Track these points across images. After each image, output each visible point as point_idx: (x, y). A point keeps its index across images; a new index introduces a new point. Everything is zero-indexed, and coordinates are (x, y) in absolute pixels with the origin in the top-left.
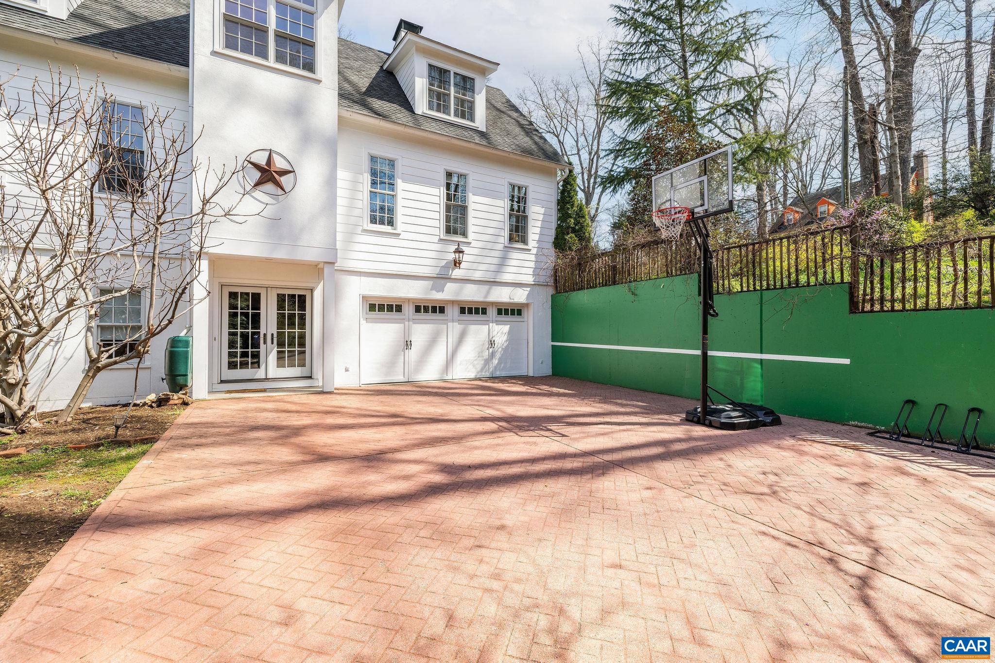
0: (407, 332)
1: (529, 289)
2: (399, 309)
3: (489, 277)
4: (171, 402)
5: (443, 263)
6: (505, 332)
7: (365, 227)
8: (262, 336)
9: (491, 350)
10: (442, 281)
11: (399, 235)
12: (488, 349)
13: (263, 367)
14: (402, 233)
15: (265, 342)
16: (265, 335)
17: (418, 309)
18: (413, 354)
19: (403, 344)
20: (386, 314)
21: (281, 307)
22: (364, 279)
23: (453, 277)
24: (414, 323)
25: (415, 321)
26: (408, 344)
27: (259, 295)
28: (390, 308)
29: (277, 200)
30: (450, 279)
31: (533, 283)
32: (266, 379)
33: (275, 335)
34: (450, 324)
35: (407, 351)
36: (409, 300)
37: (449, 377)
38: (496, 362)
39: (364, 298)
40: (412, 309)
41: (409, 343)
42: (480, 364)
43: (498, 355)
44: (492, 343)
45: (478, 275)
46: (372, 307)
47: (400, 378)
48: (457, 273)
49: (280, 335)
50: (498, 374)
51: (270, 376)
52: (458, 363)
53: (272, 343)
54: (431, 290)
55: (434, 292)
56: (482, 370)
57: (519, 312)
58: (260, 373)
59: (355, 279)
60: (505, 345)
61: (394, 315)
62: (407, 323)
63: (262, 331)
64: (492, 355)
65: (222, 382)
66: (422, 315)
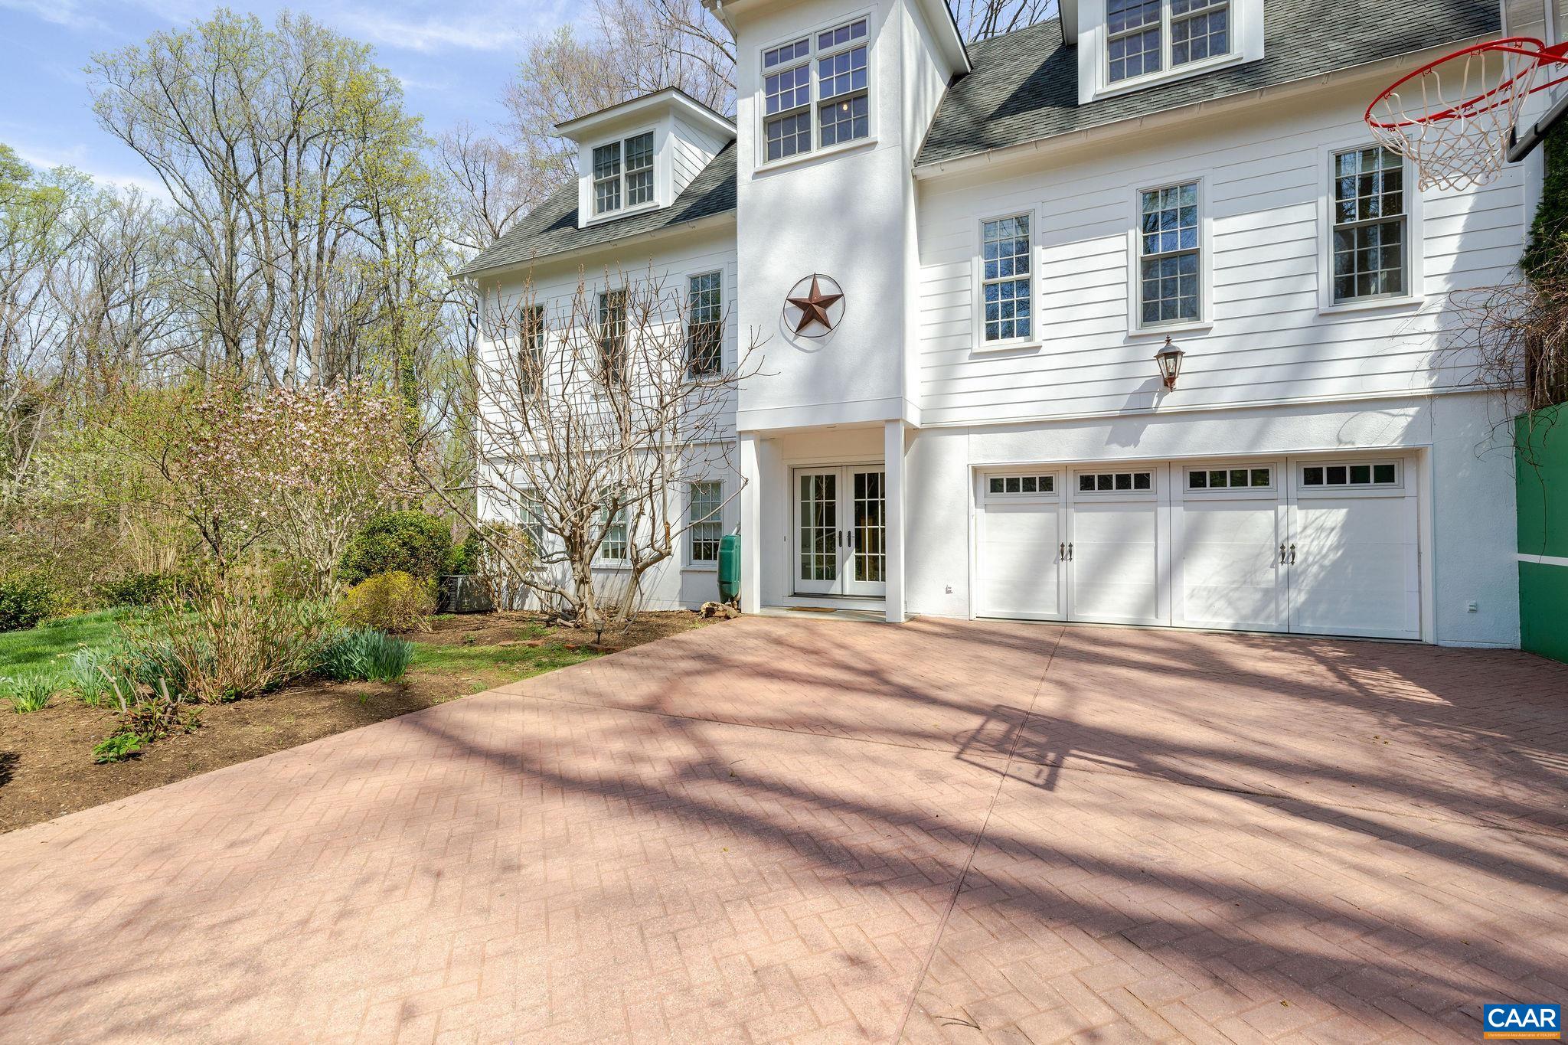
0: (1062, 526)
1: (1412, 411)
2: (1047, 484)
3: (1264, 396)
4: (717, 614)
5: (1138, 384)
6: (1329, 524)
7: (976, 349)
8: (837, 535)
9: (1283, 569)
10: (1135, 423)
11: (1039, 348)
12: (1274, 565)
13: (838, 578)
14: (1044, 344)
15: (841, 545)
16: (841, 533)
17: (1087, 483)
18: (1075, 567)
19: (1056, 551)
20: (1021, 496)
21: (859, 493)
22: (974, 437)
23: (1160, 410)
24: (1077, 511)
25: (1079, 506)
26: (1065, 552)
27: (833, 477)
28: (1029, 485)
29: (822, 343)
30: (1154, 416)
31: (1430, 391)
32: (843, 596)
33: (853, 534)
34: (1163, 511)
35: (1063, 564)
36: (1066, 467)
37: (1163, 621)
38: (1302, 598)
39: (976, 471)
40: (1074, 483)
41: (1066, 549)
42: (1249, 600)
43: (1307, 583)
44: (1285, 553)
45: (1227, 398)
46: (996, 486)
47: (1050, 612)
48: (1171, 402)
49: (859, 534)
50: (1307, 626)
51: (847, 592)
52: (1186, 592)
53: (850, 546)
54: (1109, 443)
55: (1115, 447)
56: (1256, 613)
57: (1386, 474)
58: (835, 588)
59: (959, 442)
60: (1332, 557)
61: (1038, 496)
62: (1062, 511)
63: (838, 528)
64: (1288, 581)
65: (795, 595)
66: (1096, 495)
